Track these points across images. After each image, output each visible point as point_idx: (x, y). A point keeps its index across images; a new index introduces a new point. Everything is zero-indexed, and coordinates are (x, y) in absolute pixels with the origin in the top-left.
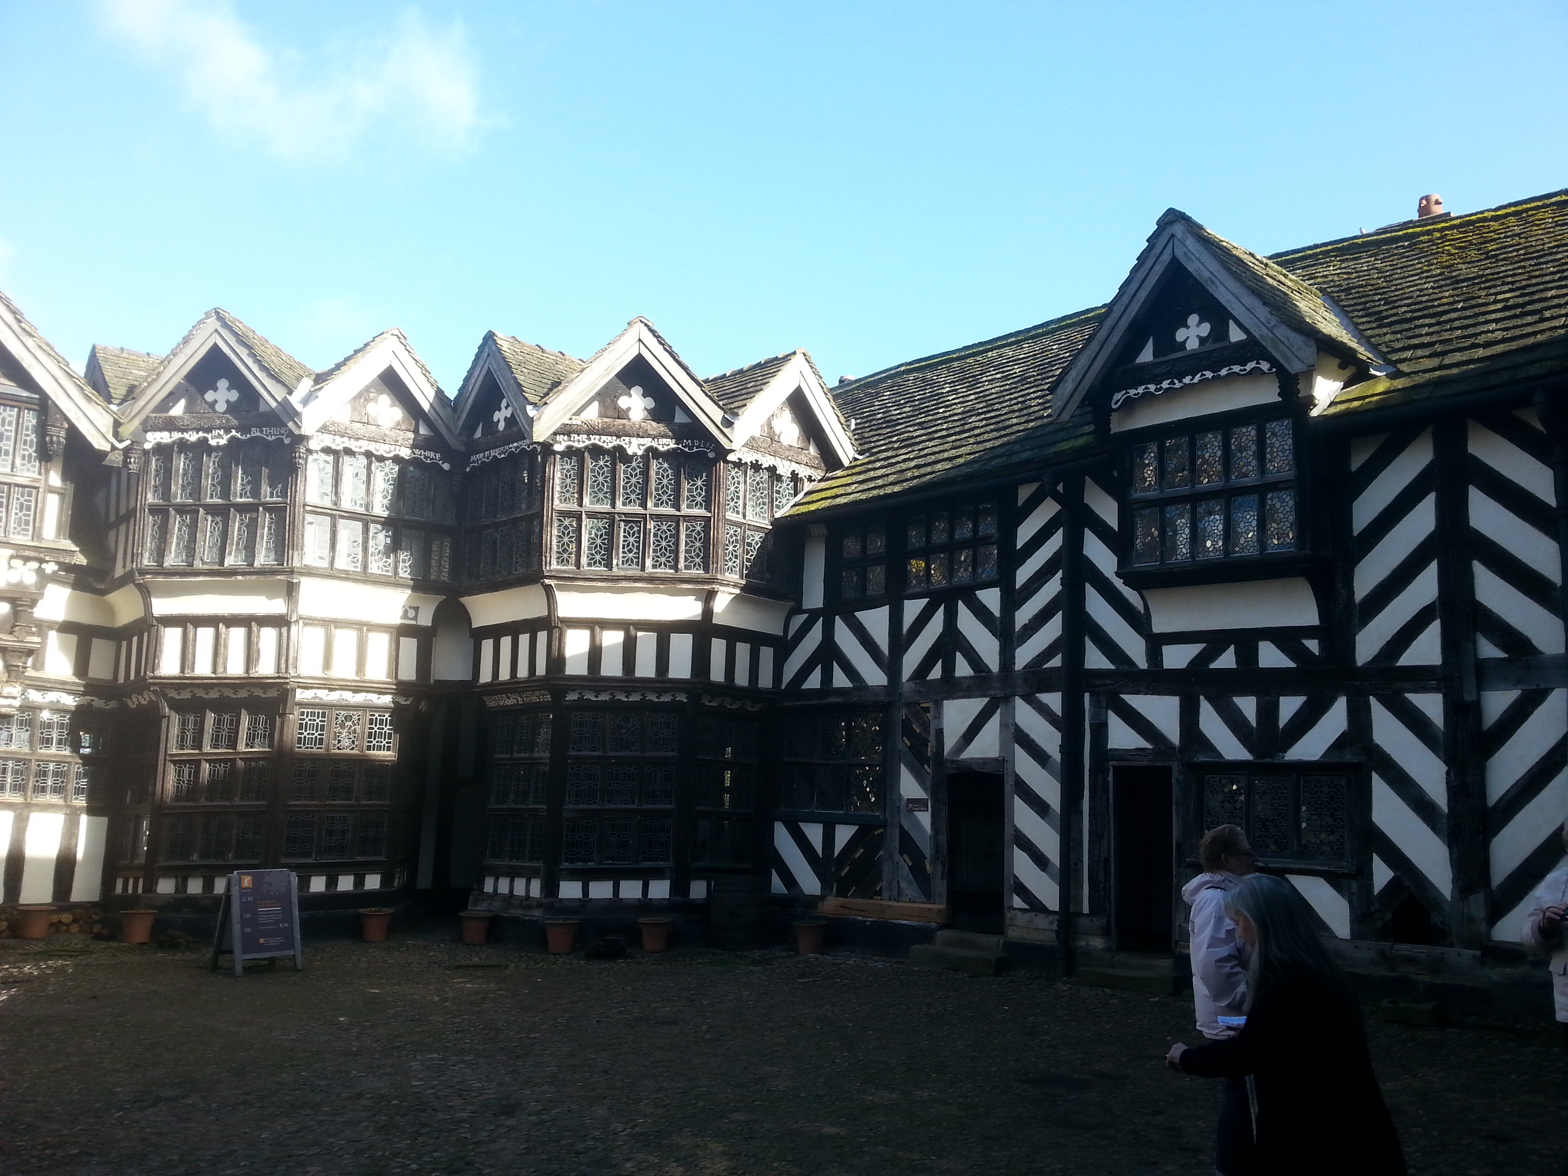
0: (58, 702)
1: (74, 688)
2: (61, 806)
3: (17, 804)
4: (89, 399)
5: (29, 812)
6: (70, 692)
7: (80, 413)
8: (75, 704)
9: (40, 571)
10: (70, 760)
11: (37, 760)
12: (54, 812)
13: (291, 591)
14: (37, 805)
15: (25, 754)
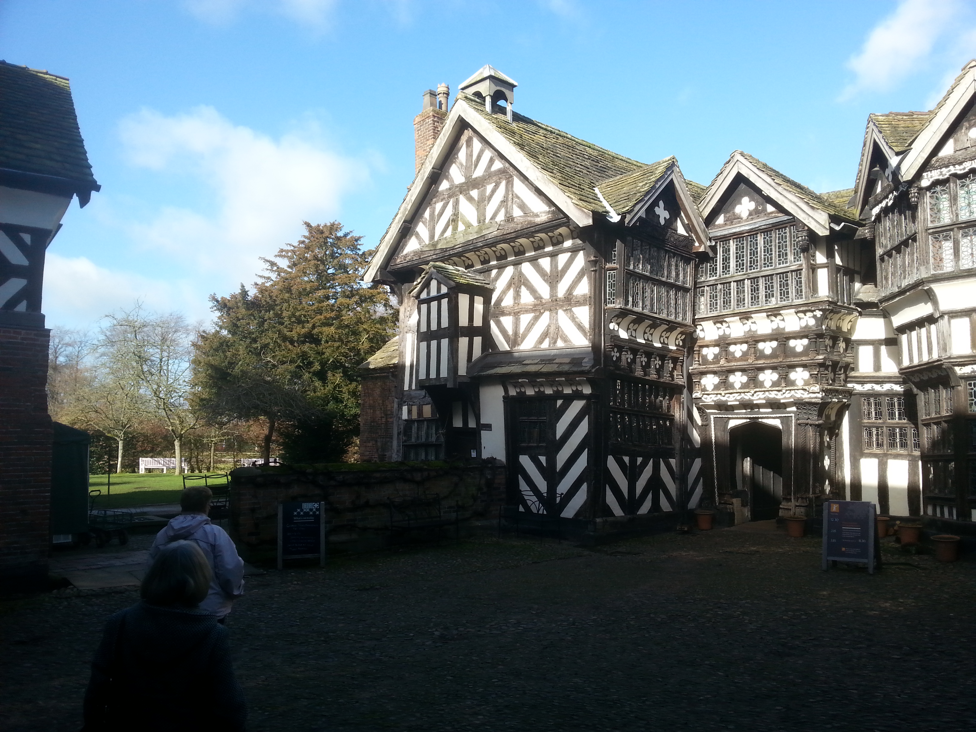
0: (892, 389)
1: (896, 380)
2: (906, 455)
3: (879, 454)
4: (813, 208)
5: (887, 459)
6: (896, 383)
7: (810, 219)
8: (903, 389)
9: (815, 317)
10: (907, 425)
11: (887, 427)
12: (902, 459)
13: (930, 296)
14: (891, 454)
15: (879, 423)
